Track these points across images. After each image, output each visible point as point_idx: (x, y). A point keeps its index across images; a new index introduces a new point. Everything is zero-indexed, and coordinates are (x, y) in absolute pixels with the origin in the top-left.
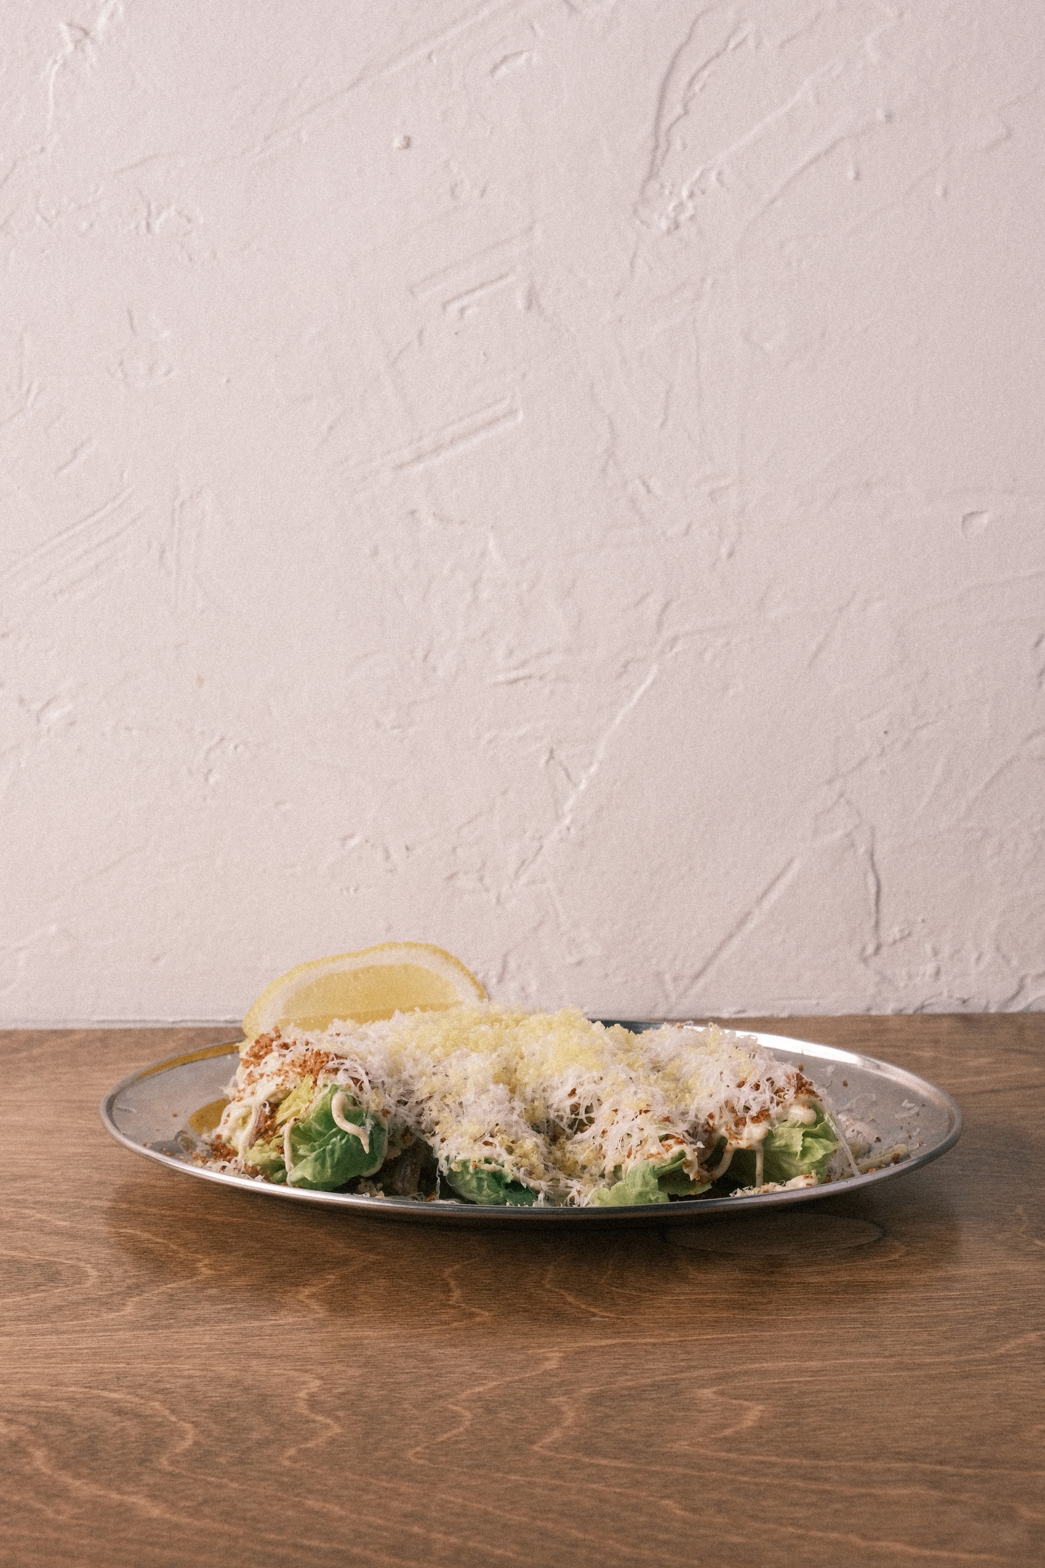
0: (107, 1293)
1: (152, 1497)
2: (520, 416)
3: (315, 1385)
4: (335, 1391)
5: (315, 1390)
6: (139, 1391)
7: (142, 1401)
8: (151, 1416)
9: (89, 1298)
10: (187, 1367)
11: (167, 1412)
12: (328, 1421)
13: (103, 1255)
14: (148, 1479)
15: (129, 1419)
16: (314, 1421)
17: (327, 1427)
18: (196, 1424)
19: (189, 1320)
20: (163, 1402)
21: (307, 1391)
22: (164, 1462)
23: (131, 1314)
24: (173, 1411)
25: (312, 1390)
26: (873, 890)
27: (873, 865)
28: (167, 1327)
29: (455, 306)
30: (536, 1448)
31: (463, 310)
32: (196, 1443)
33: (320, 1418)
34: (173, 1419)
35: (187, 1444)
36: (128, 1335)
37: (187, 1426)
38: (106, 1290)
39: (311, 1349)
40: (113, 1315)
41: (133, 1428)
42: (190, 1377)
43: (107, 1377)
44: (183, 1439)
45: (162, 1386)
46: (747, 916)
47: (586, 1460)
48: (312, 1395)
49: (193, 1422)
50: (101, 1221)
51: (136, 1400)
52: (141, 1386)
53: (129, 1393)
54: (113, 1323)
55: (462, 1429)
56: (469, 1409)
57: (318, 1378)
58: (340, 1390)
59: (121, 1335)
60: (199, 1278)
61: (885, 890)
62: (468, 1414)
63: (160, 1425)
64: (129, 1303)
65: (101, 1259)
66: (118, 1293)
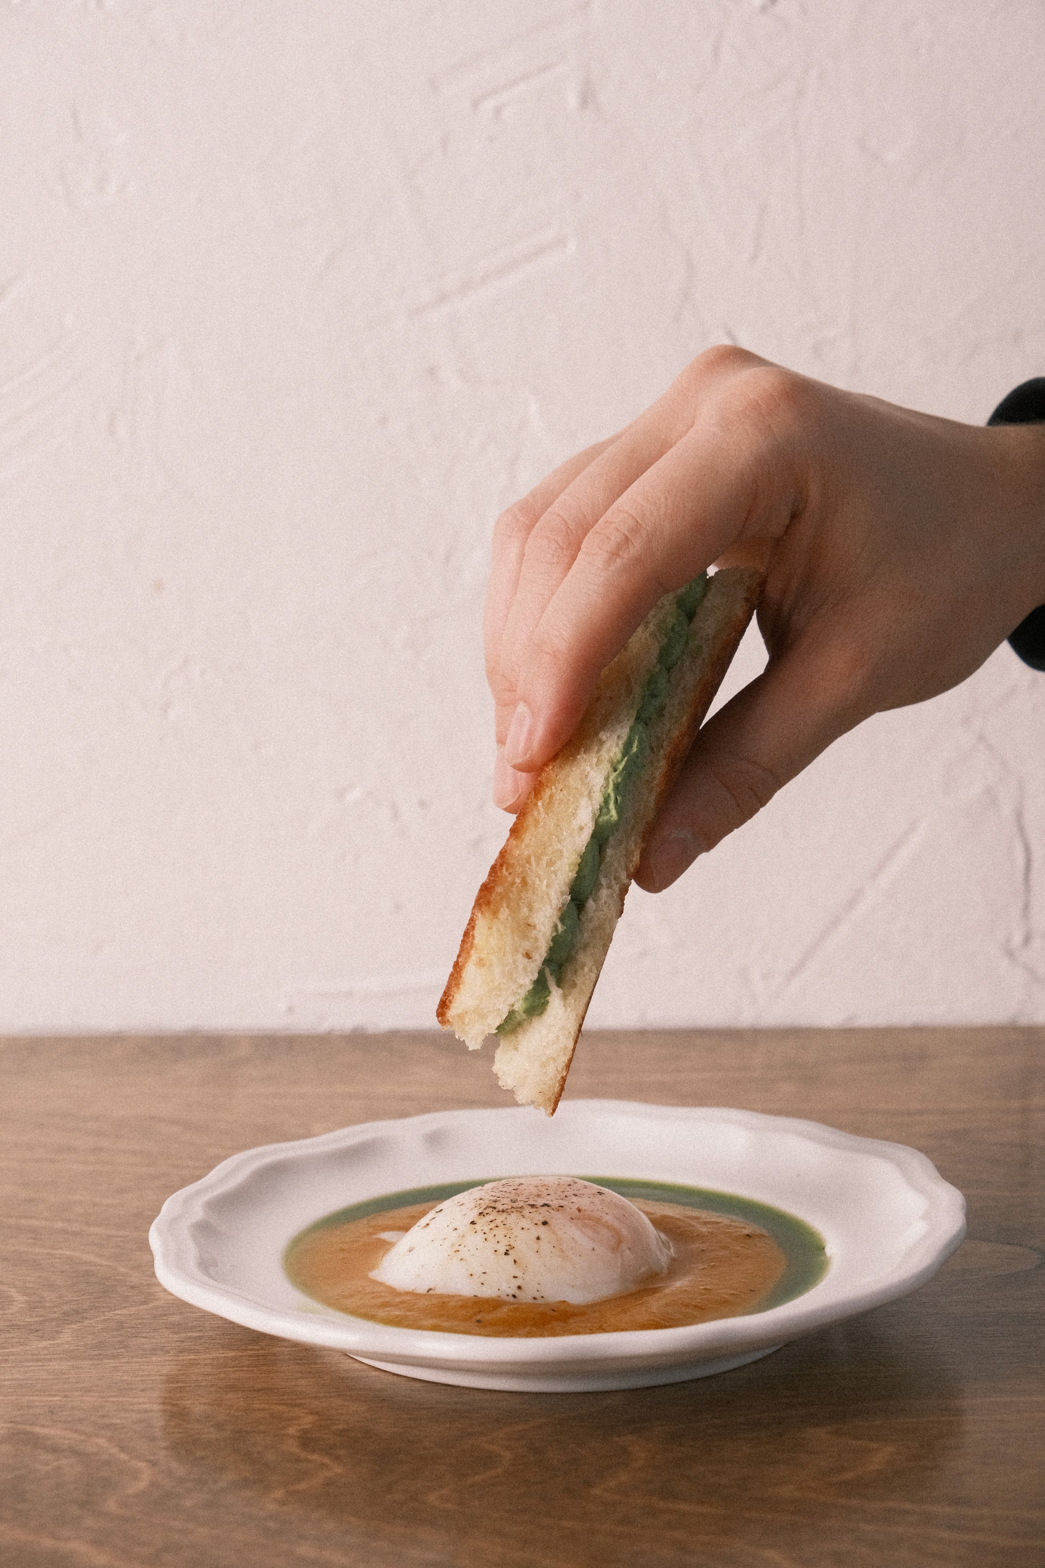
0: (38, 1319)
1: (97, 1543)
2: (572, 246)
3: (307, 1421)
4: (334, 1428)
5: (308, 1426)
6: (79, 1427)
7: (83, 1437)
8: (95, 1454)
9: (13, 1325)
10: (141, 1400)
11: (114, 1450)
12: (326, 1460)
13: (32, 1279)
14: (89, 1522)
15: (65, 1457)
16: (307, 1460)
17: (324, 1466)
18: (154, 1464)
19: (145, 1350)
20: (110, 1439)
21: (296, 1427)
22: (111, 1505)
23: (68, 1343)
24: (122, 1449)
25: (305, 1427)
26: (1020, 861)
27: (1021, 830)
28: (114, 1357)
29: (489, 105)
30: (596, 1491)
31: (498, 111)
32: (153, 1484)
33: (315, 1457)
34: (123, 1457)
35: (142, 1485)
36: (64, 1366)
37: (142, 1465)
38: (37, 1316)
39: (302, 1382)
40: (44, 1343)
41: (71, 1468)
42: (146, 1411)
43: (38, 1411)
44: (135, 1478)
45: (107, 1421)
46: (858, 893)
47: (662, 1505)
48: (305, 1432)
49: (149, 1461)
50: (30, 1241)
51: (75, 1436)
52: (81, 1421)
53: (66, 1429)
54: (45, 1352)
55: (500, 1471)
56: (508, 1448)
57: (312, 1414)
58: (340, 1427)
59: (55, 1366)
60: (156, 1304)
61: (1036, 864)
62: (508, 1454)
63: (107, 1463)
64: (66, 1331)
65: (30, 1282)
66: (52, 1320)
